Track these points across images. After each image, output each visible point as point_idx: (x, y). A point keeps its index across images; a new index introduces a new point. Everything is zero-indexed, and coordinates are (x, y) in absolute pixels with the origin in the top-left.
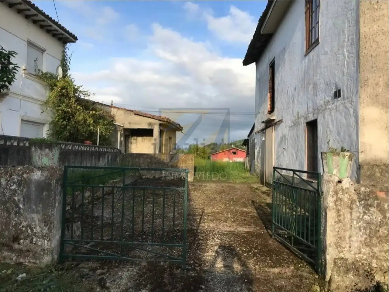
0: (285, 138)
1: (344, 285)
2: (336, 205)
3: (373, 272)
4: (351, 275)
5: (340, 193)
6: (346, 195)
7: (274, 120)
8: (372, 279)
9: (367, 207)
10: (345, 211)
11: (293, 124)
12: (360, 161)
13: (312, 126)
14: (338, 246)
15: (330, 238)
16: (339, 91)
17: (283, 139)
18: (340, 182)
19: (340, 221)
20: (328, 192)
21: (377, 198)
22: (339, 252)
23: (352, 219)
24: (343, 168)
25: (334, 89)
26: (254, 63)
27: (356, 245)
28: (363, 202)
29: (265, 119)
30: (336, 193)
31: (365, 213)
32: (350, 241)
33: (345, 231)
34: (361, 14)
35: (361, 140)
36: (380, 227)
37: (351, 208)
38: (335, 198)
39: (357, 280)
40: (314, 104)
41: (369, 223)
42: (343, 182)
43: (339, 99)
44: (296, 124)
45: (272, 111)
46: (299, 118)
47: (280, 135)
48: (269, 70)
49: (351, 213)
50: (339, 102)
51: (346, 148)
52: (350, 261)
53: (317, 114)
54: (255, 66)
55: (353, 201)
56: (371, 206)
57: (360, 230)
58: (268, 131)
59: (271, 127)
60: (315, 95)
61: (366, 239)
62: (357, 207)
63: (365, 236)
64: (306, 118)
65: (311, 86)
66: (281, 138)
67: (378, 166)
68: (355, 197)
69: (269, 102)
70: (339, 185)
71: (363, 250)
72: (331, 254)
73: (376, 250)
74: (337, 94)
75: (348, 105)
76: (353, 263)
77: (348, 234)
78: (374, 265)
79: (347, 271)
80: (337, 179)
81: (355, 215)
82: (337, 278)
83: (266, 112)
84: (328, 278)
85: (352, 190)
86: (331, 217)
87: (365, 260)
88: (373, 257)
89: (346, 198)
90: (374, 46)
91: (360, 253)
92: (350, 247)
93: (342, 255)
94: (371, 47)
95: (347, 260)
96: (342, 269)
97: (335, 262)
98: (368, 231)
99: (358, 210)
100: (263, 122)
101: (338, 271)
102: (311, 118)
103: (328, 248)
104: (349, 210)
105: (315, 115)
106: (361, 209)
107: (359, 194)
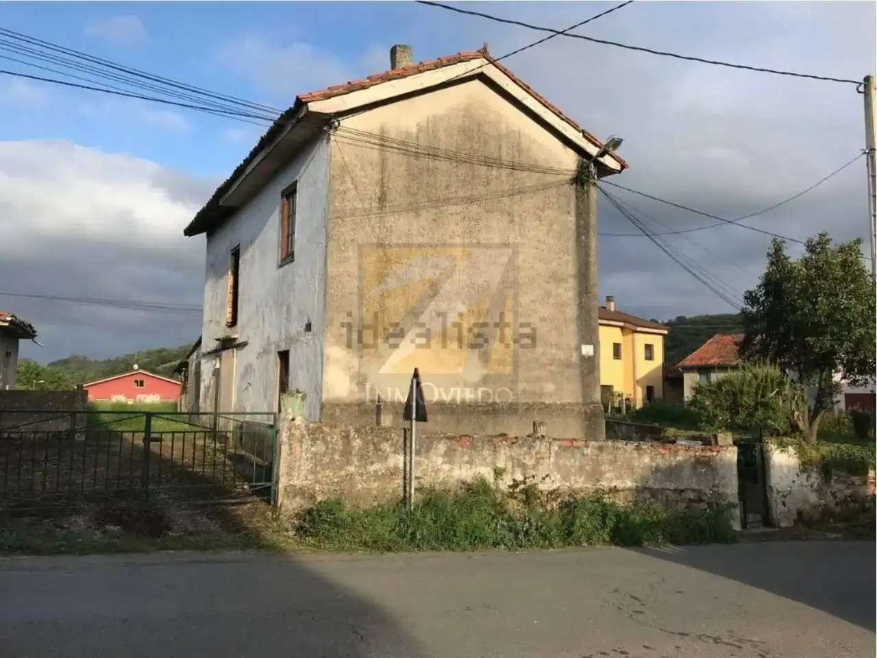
0: (251, 368)
1: (293, 507)
2: (289, 440)
3: (316, 495)
4: (298, 499)
5: (293, 429)
6: (298, 431)
7: (235, 339)
8: (315, 501)
9: (314, 440)
10: (296, 445)
11: (262, 351)
12: (323, 400)
13: (284, 356)
14: (289, 475)
15: (283, 469)
16: (310, 324)
17: (248, 369)
18: (293, 419)
19: (292, 453)
20: (283, 429)
21: (322, 432)
22: (290, 480)
23: (301, 452)
24: (296, 408)
25: (306, 321)
26: (204, 234)
27: (304, 473)
28: (311, 436)
29: (221, 335)
30: (290, 429)
31: (312, 446)
32: (299, 470)
33: (295, 461)
34: (329, 254)
35: (324, 377)
36: (324, 456)
37: (301, 442)
38: (288, 434)
39: (302, 502)
40: (287, 331)
41: (315, 454)
42: (296, 420)
43: (310, 333)
44: (266, 352)
45: (233, 323)
46: (269, 344)
47: (244, 364)
48: (230, 259)
49: (301, 447)
50: (309, 336)
51: (301, 390)
52: (298, 487)
53: (289, 343)
54: (206, 239)
55: (303, 436)
56: (317, 439)
57: (308, 460)
58: (224, 354)
59: (231, 350)
60: (288, 320)
61: (312, 467)
62: (307, 440)
63: (311, 465)
64: (278, 346)
65: (284, 308)
66: (244, 367)
67: (338, 405)
68: (305, 432)
69: (229, 310)
70: (293, 422)
71: (309, 477)
72: (283, 482)
73: (319, 475)
74: (308, 327)
75: (317, 342)
76: (300, 488)
77: (297, 464)
78: (317, 489)
79: (295, 496)
80: (291, 417)
81: (304, 447)
82: (286, 502)
83: (224, 323)
84: (279, 504)
85: (303, 426)
86: (285, 449)
87: (310, 485)
88: (316, 482)
89: (297, 433)
90: (340, 286)
91: (306, 480)
92: (299, 475)
93: (291, 482)
94: (337, 287)
95: (295, 486)
96: (291, 494)
97: (286, 489)
98: (314, 461)
99: (307, 443)
100: (217, 340)
101: (288, 496)
102: (283, 348)
103: (281, 478)
104: (299, 444)
105: (288, 345)
106: (309, 443)
107: (308, 430)
